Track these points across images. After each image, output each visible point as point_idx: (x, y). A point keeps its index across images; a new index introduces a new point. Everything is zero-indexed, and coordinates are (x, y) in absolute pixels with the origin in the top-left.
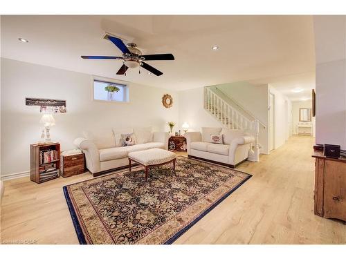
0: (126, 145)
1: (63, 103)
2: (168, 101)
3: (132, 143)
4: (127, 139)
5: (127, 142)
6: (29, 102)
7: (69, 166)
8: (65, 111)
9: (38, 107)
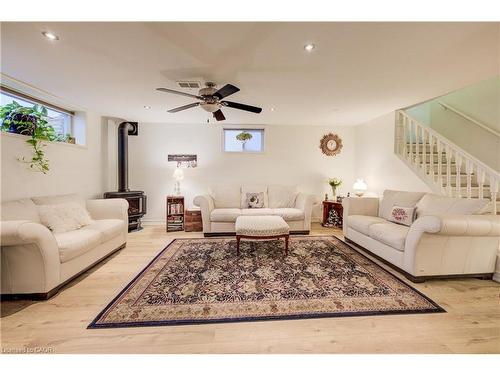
0: (250, 207)
1: (194, 158)
2: (331, 145)
3: (257, 205)
4: (252, 200)
5: (252, 204)
6: (171, 158)
7: (189, 221)
8: (196, 166)
9: (176, 163)
